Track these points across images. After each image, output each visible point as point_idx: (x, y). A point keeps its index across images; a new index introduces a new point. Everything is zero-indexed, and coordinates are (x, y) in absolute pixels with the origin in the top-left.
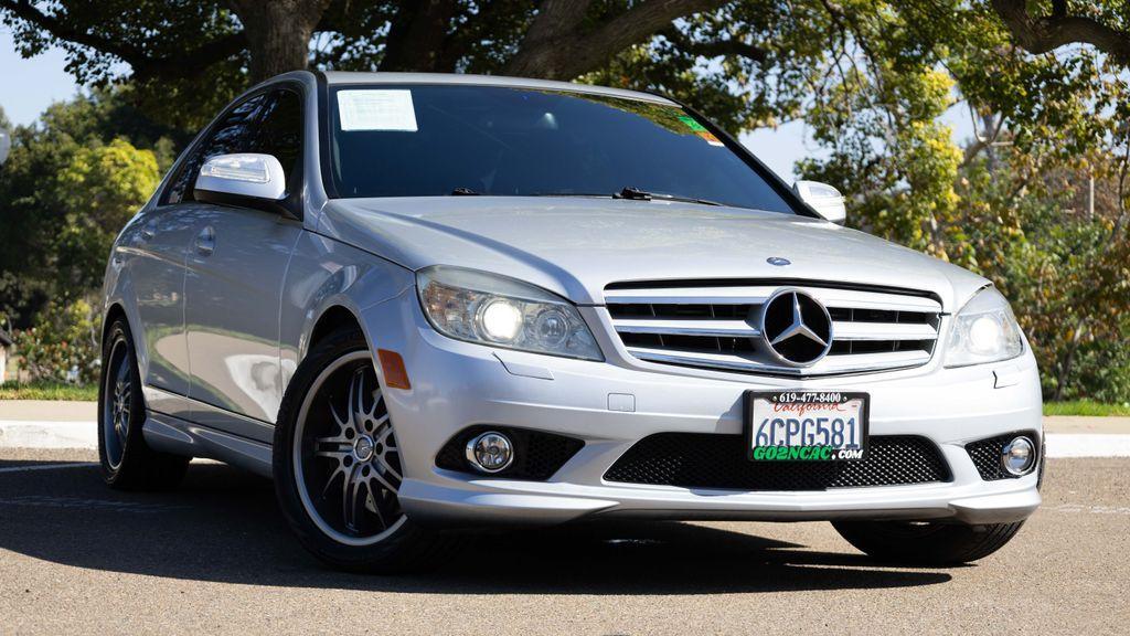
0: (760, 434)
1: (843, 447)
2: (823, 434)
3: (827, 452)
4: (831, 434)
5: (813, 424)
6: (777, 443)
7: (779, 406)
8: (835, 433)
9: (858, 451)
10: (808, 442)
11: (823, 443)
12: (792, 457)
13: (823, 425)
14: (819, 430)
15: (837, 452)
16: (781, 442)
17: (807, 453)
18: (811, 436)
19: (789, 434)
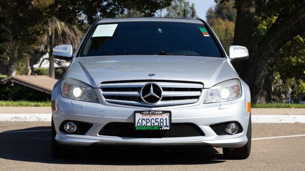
0: (138, 122)
1: (164, 126)
2: (157, 123)
3: (158, 128)
4: (160, 123)
5: (154, 120)
6: (143, 125)
7: (143, 115)
8: (161, 122)
9: (168, 127)
10: (152, 125)
11: (157, 125)
12: (148, 129)
13: (157, 120)
14: (156, 122)
15: (161, 128)
16: (145, 125)
17: (152, 128)
18: (154, 123)
19: (147, 123)
